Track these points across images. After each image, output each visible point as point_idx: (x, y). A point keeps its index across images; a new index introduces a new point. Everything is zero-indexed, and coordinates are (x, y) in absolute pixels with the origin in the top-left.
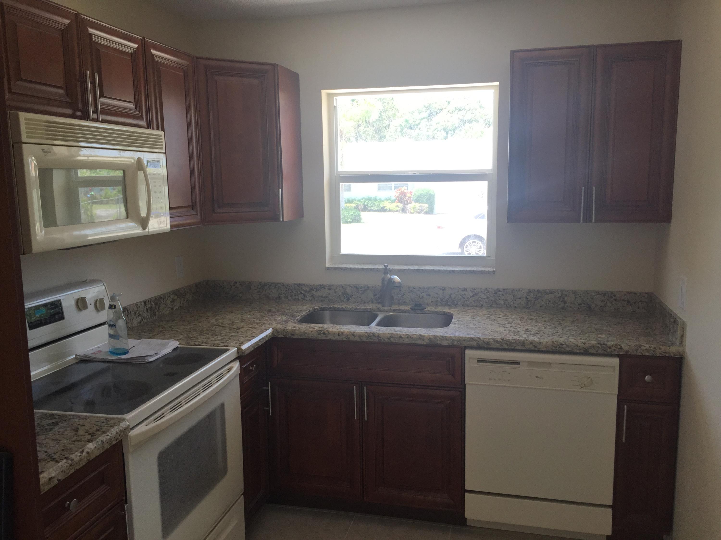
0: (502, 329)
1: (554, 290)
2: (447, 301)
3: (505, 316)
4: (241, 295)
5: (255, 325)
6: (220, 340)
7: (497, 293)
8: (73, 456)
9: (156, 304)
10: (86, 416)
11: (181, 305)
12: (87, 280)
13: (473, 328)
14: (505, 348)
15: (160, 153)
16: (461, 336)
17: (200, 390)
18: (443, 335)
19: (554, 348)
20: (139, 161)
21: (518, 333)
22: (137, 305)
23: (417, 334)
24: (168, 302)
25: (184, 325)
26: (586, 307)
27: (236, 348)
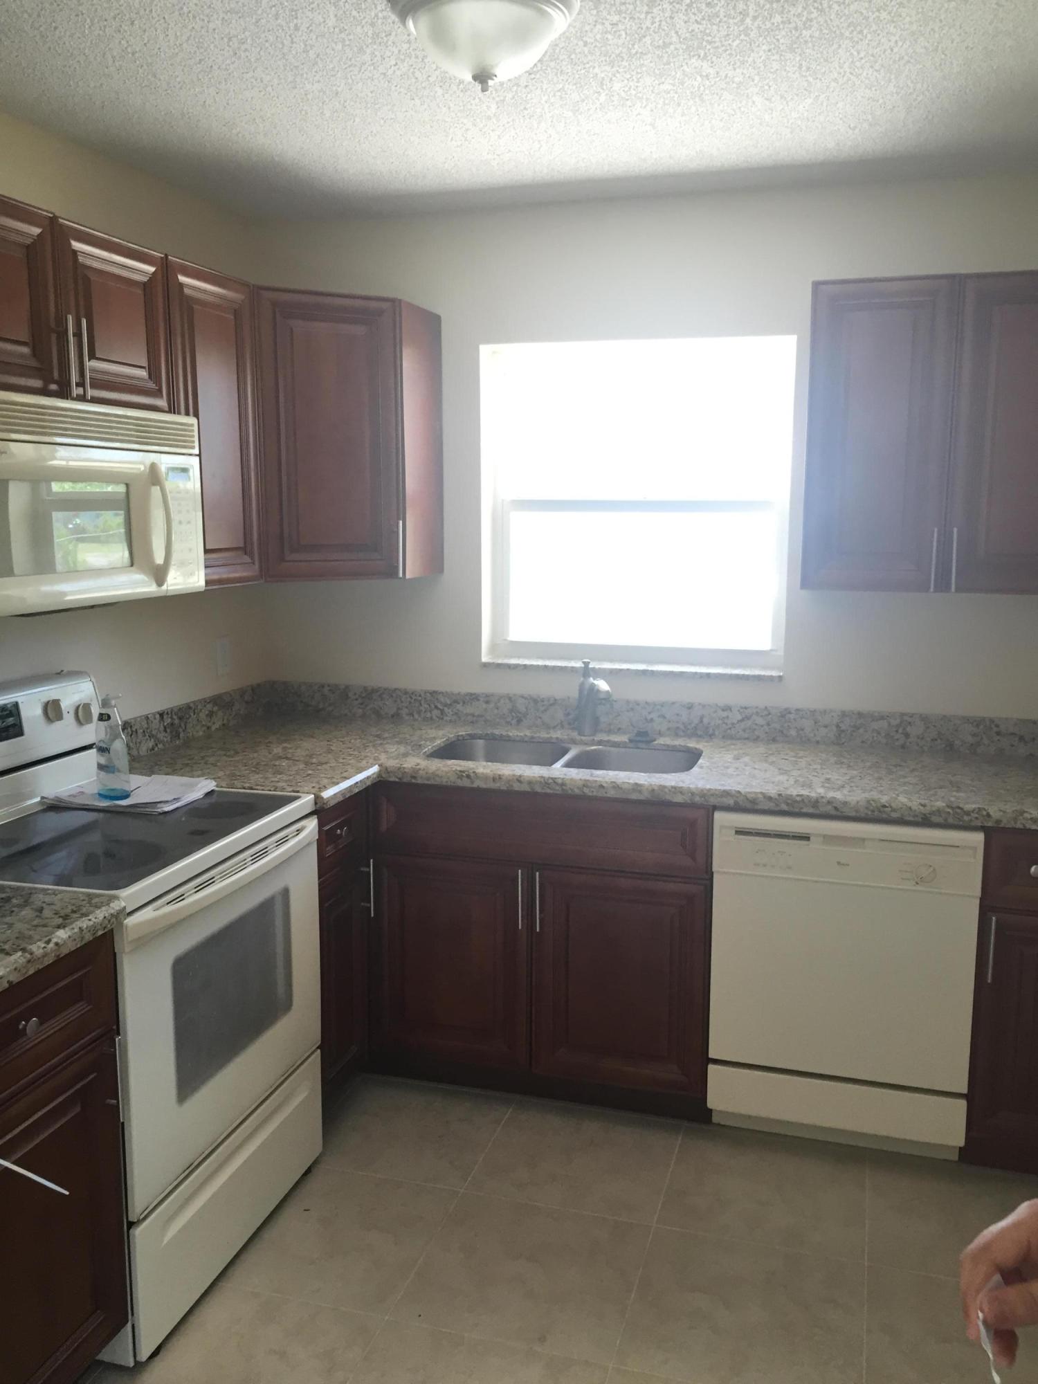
0: (783, 778)
1: (887, 714)
2: (695, 727)
3: (794, 757)
4: (330, 709)
5: (350, 760)
6: (286, 781)
7: (785, 715)
8: (34, 948)
9: (180, 718)
10: (55, 890)
11: (225, 722)
12: (62, 671)
13: (733, 775)
14: (784, 811)
15: (190, 455)
16: (708, 787)
17: (248, 860)
18: (676, 785)
19: (870, 813)
20: (153, 468)
21: (810, 786)
22: (147, 718)
23: (631, 781)
24: (203, 715)
25: (229, 756)
26: (944, 746)
27: (313, 796)
